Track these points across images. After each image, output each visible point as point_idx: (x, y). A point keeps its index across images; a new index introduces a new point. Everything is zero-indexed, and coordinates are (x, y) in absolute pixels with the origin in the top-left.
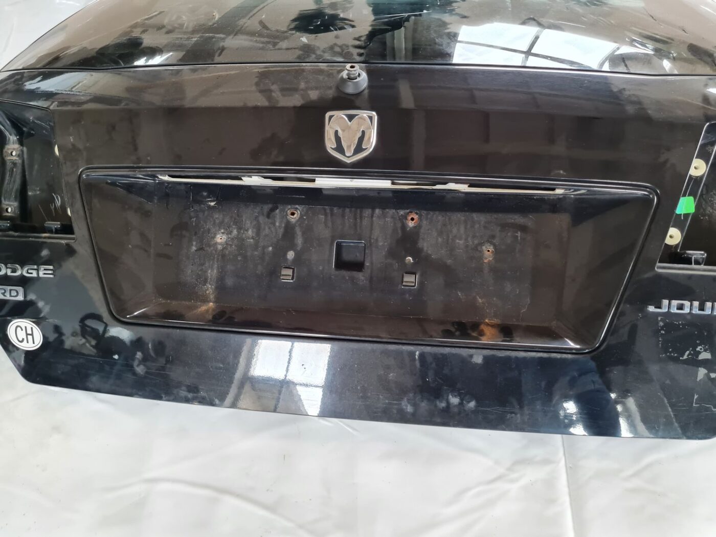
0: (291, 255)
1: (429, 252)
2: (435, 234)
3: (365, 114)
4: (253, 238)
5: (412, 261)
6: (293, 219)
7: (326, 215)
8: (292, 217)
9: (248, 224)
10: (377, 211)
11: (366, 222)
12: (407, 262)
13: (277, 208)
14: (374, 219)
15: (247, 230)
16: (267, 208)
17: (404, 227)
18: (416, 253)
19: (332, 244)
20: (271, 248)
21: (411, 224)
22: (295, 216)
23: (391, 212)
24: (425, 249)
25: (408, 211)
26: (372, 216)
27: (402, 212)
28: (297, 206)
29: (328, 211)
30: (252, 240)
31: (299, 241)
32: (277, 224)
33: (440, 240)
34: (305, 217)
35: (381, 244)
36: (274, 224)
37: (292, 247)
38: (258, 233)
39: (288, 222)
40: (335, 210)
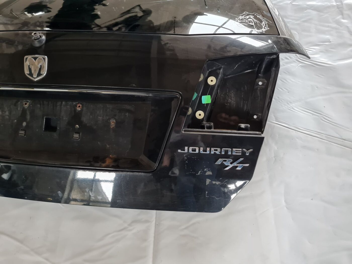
0: (24, 124)
1: (86, 123)
2: (89, 114)
3: (40, 57)
4: (8, 116)
5: (78, 127)
6: (26, 106)
7: (40, 105)
8: (25, 105)
9: (6, 109)
10: (64, 103)
11: (58, 107)
12: (76, 127)
13: (19, 101)
14: (62, 106)
15: (6, 112)
16: (14, 101)
17: (75, 110)
18: (80, 123)
19: (43, 118)
20: (16, 121)
21: (79, 109)
22: (27, 105)
23: (70, 103)
24: (84, 121)
25: (77, 103)
26: (61, 105)
27: (74, 103)
28: (28, 100)
29: (42, 103)
30: (7, 117)
31: (28, 117)
32: (19, 109)
33: (91, 117)
34: (31, 106)
35: (64, 118)
36: (17, 109)
37: (25, 120)
38: (10, 113)
39: (24, 108)
40: (45, 102)
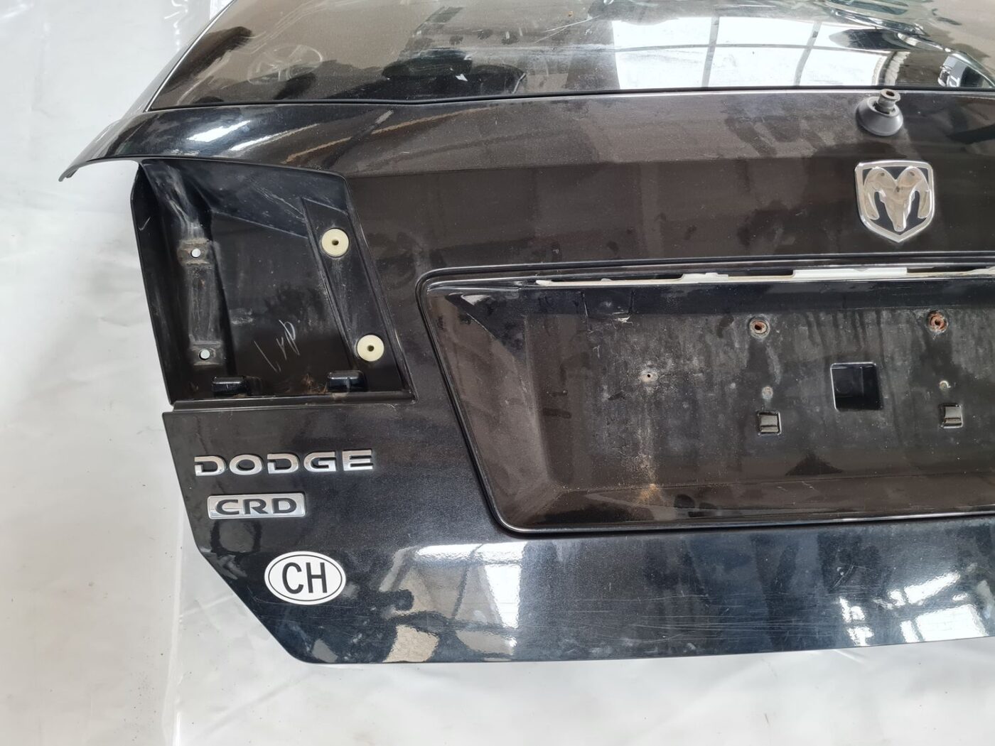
0: (767, 393)
1: (970, 370)
2: (972, 342)
4: (701, 371)
5: (948, 386)
6: (761, 335)
7: (809, 325)
8: (759, 332)
9: (690, 348)
10: (885, 314)
11: (871, 331)
12: (941, 387)
13: (732, 320)
14: (882, 326)
15: (690, 359)
16: (714, 320)
17: (927, 335)
18: (951, 372)
19: (827, 370)
20: (733, 385)
21: (937, 330)
22: (764, 330)
23: (905, 313)
24: (963, 366)
25: (928, 311)
26: (879, 323)
27: (920, 313)
28: (763, 315)
29: (812, 319)
30: (700, 375)
31: (777, 369)
32: (737, 345)
33: (981, 351)
34: (778, 332)
35: (899, 364)
36: (731, 345)
37: (768, 379)
38: (708, 362)
39: (753, 342)
40: (823, 316)
